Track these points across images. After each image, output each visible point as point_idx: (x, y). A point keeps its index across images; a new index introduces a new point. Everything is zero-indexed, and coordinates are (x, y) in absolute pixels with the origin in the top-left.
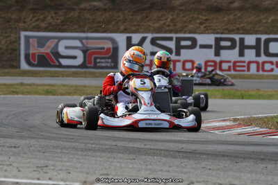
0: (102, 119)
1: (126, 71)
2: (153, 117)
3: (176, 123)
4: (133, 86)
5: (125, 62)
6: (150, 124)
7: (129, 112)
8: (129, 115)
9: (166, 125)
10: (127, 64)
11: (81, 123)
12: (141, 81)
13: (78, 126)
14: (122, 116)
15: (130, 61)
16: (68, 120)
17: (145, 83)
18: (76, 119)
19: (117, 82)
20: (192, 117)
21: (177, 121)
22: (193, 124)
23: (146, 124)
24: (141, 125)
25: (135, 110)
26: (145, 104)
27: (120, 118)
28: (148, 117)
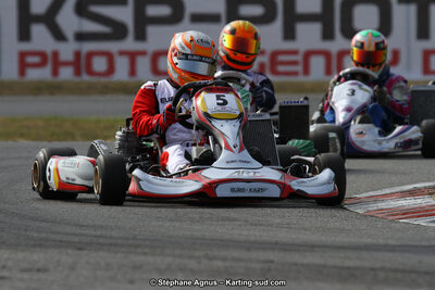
0: (138, 180)
1: (180, 77)
2: (245, 175)
3: (296, 188)
4: (201, 109)
5: (175, 60)
6: (239, 190)
7: (193, 164)
8: (195, 171)
9: (275, 192)
10: (181, 64)
11: (90, 190)
12: (218, 97)
13: (80, 196)
14: (178, 175)
15: (185, 57)
16: (61, 183)
17: (225, 103)
18: (79, 181)
19: (163, 100)
20: (327, 174)
21: (296, 184)
22: (330, 188)
23: (233, 190)
24: (222, 192)
25: (208, 160)
26: (228, 147)
27: (174, 179)
28: (236, 176)
